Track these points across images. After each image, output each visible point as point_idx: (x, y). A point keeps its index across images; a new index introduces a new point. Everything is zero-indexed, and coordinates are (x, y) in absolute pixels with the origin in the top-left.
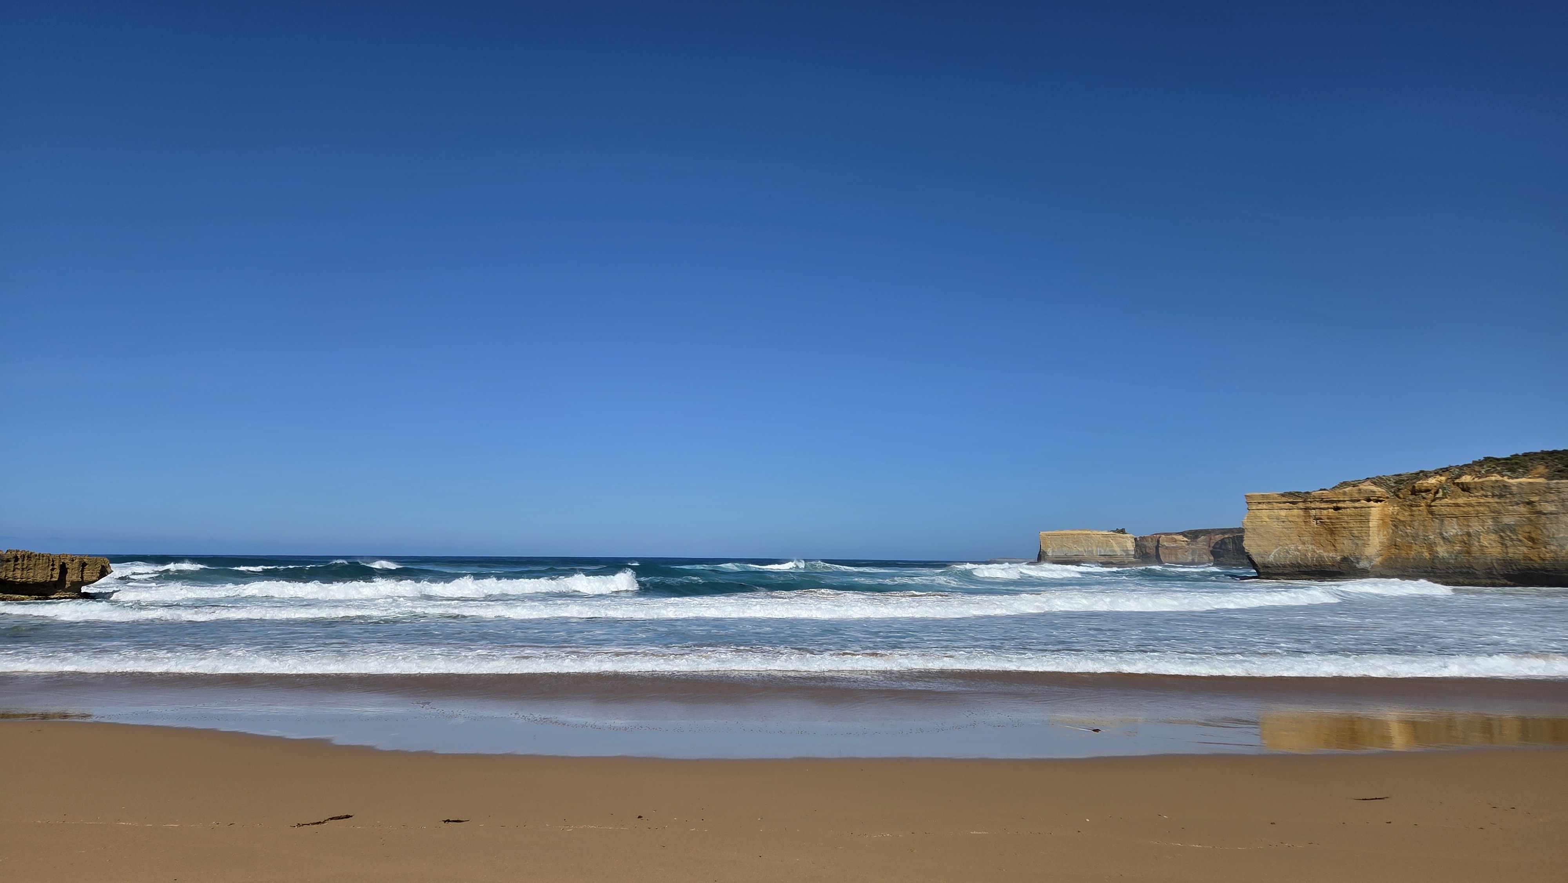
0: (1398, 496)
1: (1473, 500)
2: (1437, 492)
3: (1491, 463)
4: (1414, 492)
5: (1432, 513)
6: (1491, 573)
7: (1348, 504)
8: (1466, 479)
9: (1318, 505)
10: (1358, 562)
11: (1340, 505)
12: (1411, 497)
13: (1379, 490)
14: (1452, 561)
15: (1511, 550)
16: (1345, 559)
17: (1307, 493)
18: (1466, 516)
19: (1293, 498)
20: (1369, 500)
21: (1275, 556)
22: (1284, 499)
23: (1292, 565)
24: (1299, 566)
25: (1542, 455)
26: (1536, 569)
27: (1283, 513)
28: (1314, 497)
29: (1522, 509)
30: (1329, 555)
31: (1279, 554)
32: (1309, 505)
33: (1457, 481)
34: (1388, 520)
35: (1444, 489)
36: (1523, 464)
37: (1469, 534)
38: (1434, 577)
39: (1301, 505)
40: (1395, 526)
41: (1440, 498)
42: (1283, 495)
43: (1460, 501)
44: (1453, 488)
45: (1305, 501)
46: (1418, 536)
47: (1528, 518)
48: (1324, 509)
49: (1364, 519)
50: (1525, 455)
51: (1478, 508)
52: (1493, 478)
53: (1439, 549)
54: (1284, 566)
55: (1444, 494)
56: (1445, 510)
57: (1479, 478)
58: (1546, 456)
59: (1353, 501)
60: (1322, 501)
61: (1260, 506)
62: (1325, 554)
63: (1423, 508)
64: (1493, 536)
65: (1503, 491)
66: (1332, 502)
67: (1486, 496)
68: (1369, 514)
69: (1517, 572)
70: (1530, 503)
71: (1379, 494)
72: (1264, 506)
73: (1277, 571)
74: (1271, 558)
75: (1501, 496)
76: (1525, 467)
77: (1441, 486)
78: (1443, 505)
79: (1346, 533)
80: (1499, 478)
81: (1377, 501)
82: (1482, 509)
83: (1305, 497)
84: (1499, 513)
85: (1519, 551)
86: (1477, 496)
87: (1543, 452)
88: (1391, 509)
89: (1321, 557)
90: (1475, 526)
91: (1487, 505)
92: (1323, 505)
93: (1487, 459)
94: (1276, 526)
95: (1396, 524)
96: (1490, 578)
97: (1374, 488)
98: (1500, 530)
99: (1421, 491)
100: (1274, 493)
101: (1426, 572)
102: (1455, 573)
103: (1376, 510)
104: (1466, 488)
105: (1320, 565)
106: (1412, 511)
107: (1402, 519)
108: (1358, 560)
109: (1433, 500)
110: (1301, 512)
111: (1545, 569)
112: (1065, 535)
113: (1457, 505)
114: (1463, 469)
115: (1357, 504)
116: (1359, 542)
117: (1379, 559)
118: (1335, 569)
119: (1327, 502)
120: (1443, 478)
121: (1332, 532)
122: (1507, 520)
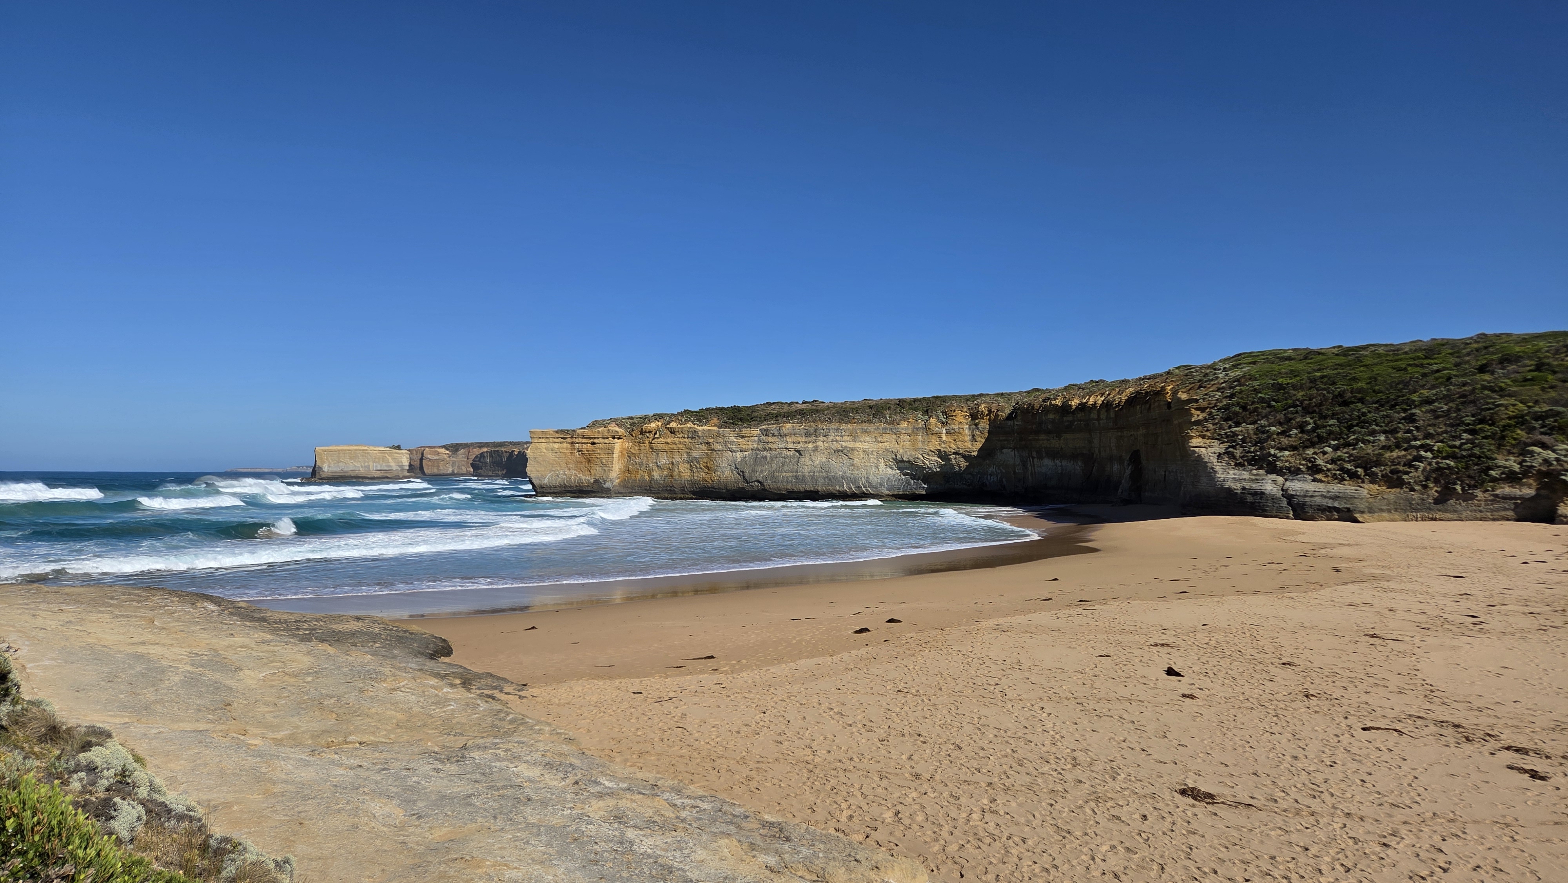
0: (632, 435)
1: (676, 440)
2: (655, 434)
3: (687, 414)
4: (642, 432)
5: (652, 448)
6: (684, 490)
7: (601, 440)
8: (673, 425)
9: (581, 440)
10: (605, 484)
11: (596, 441)
12: (640, 436)
13: (621, 431)
14: (662, 482)
15: (696, 475)
16: (596, 481)
17: (574, 431)
18: (672, 451)
19: (565, 434)
20: (614, 438)
21: (549, 479)
22: (557, 435)
23: (560, 486)
24: (565, 486)
25: (716, 411)
26: (709, 488)
27: (556, 446)
28: (578, 435)
29: (704, 447)
30: (586, 478)
31: (552, 477)
32: (574, 440)
33: (668, 426)
34: (625, 452)
35: (660, 431)
36: (706, 416)
37: (672, 463)
38: (651, 493)
39: (569, 440)
40: (629, 457)
41: (658, 438)
42: (557, 432)
43: (669, 440)
44: (666, 431)
45: (572, 437)
46: (643, 464)
47: (706, 453)
48: (584, 443)
49: (610, 451)
50: (707, 409)
51: (678, 445)
52: (689, 426)
53: (655, 473)
54: (555, 487)
55: (660, 435)
56: (660, 446)
57: (681, 424)
58: (718, 411)
59: (604, 438)
60: (583, 437)
61: (540, 440)
62: (584, 478)
63: (647, 444)
64: (687, 465)
65: (694, 435)
66: (590, 438)
67: (684, 438)
68: (614, 448)
69: (698, 490)
70: (708, 443)
71: (620, 434)
72: (543, 440)
73: (549, 491)
74: (546, 481)
75: (692, 438)
76: (707, 418)
77: (658, 430)
78: (659, 443)
79: (598, 462)
80: (692, 425)
81: (619, 439)
82: (681, 446)
83: (571, 434)
84: (691, 449)
85: (700, 475)
86: (679, 438)
87: (717, 408)
88: (628, 445)
89: (580, 479)
90: (677, 458)
91: (684, 444)
92: (584, 441)
93: (685, 411)
94: (550, 455)
95: (630, 455)
96: (683, 494)
97: (617, 429)
98: (691, 461)
99: (646, 432)
100: (551, 430)
101: (646, 490)
102: (663, 490)
103: (618, 445)
104: (673, 431)
105: (580, 486)
106: (640, 446)
107: (634, 452)
108: (605, 482)
109: (653, 440)
110: (569, 446)
111: (713, 488)
112: (342, 450)
113: (667, 443)
114: (672, 417)
115: (606, 441)
116: (606, 469)
117: (618, 481)
118: (589, 489)
119: (587, 438)
120: (660, 424)
121: (589, 461)
122: (695, 454)
